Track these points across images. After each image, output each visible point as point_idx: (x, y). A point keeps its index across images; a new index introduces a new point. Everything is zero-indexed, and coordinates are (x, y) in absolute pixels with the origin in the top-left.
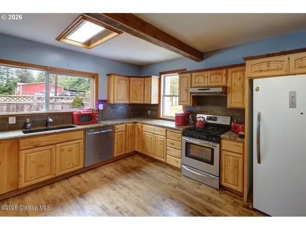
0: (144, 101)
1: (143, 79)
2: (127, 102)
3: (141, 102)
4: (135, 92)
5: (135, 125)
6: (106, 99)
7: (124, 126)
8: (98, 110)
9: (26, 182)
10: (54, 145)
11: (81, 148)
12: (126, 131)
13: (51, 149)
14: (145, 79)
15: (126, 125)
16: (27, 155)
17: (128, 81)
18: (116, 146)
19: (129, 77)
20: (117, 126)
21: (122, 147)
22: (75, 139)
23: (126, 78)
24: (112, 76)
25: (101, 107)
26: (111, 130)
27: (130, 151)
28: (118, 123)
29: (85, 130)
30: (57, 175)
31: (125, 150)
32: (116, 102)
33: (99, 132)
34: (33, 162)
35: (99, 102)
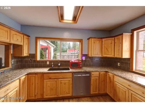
0: (114, 55)
1: (113, 38)
2: (101, 56)
3: (112, 56)
4: (107, 49)
5: (106, 74)
6: (87, 54)
7: (98, 73)
8: (82, 60)
9: (46, 96)
10: (58, 79)
11: (71, 84)
12: (99, 77)
13: (56, 81)
14: (116, 38)
15: (100, 73)
16: (47, 82)
17: (101, 42)
18: (92, 86)
19: (102, 38)
20: (92, 73)
21: (96, 88)
22: (68, 77)
23: (99, 39)
24: (90, 39)
25: (84, 58)
26: (88, 75)
27: (102, 92)
28: (93, 70)
29: (73, 73)
30: (59, 96)
31: (99, 91)
32: (93, 56)
33: (81, 75)
34: (49, 87)
35: (83, 55)
